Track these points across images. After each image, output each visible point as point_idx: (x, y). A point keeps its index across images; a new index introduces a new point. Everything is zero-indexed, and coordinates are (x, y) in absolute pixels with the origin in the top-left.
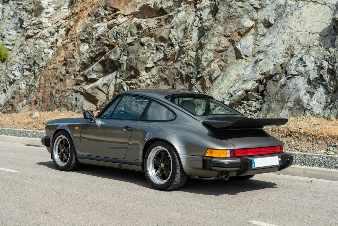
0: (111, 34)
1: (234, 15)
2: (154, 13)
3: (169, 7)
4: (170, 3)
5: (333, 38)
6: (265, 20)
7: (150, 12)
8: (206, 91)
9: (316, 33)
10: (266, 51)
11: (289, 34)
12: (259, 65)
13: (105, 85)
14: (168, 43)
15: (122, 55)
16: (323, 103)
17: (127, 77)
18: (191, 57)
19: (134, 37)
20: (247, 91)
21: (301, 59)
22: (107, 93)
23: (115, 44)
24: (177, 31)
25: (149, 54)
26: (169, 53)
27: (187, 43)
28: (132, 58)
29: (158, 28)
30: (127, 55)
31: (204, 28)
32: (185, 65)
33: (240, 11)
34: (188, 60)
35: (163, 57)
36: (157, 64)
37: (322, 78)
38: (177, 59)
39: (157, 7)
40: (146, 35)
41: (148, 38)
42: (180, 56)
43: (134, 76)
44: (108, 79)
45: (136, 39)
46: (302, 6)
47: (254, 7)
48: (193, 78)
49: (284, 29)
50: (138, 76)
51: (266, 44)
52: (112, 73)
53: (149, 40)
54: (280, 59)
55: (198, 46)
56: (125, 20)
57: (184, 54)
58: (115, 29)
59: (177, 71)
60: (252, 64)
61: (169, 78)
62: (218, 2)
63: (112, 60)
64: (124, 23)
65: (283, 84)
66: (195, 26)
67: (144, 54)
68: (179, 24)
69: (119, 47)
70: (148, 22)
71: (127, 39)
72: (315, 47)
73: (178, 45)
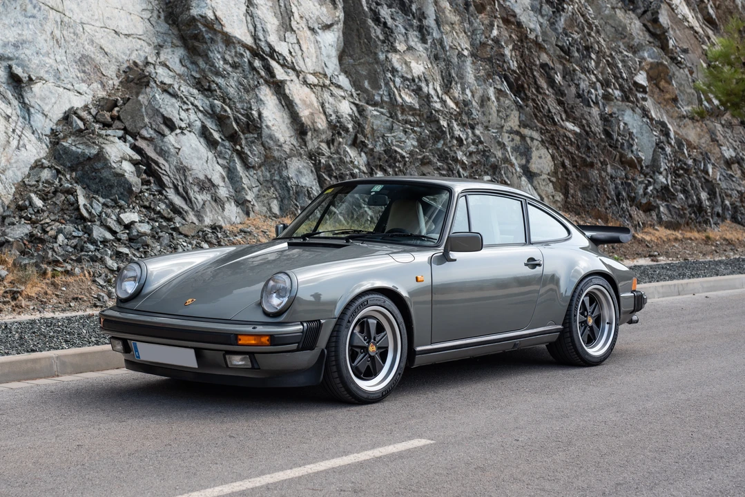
5: (182, 54)
9: (130, 35)
10: (17, 58)
11: (59, 23)
12: (38, 95)
16: (251, 188)
20: (135, 164)
21: (171, 93)
37: (233, 137)
49: (40, 9)
51: (6, 40)
54: (76, 85)
60: (4, 88)
65: (180, 147)
72: (157, 69)
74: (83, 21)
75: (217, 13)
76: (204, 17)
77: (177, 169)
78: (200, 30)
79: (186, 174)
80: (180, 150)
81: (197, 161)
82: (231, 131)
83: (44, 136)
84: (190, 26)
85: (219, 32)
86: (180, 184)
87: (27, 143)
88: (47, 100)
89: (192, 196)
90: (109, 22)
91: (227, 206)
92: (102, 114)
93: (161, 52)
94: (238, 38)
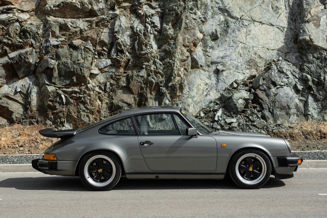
0: (13, 32)
1: (190, 27)
2: (81, 13)
3: (101, 9)
4: (102, 5)
5: (297, 55)
6: (213, 33)
7: (75, 12)
8: (176, 99)
9: (274, 49)
10: (222, 62)
11: (243, 48)
12: (225, 75)
13: (19, 94)
14: (114, 48)
15: (49, 59)
16: (316, 109)
17: (65, 84)
18: (160, 65)
19: (60, 39)
20: (246, 100)
21: (281, 72)
22: (23, 103)
23: (24, 44)
24: (123, 37)
25: (91, 59)
26: (121, 59)
27: (149, 50)
28: (69, 63)
29: (89, 31)
30: (56, 59)
31: (169, 37)
32: (153, 73)
33: (194, 23)
34: (156, 69)
35: (111, 63)
36: (103, 70)
37: (310, 88)
38: (132, 66)
39: (86, 7)
40: (77, 37)
41: (81, 41)
42: (144, 64)
43: (77, 83)
44: (21, 86)
45: (64, 41)
46: (248, 25)
47: (202, 21)
48: (162, 86)
49: (236, 43)
50: (83, 84)
51: (219, 56)
52: (23, 79)
53: (82, 43)
54: (244, 71)
55: (163, 54)
56: (28, 17)
57: (148, 61)
58: (18, 27)
59: (144, 79)
60: (212, 74)
61: (133, 86)
62: (182, 12)
63: (30, 64)
64: (29, 20)
65: (276, 93)
66: (151, 34)
67: (84, 59)
68: (125, 29)
69: (34, 48)
70: (76, 23)
71: (49, 40)
72: (283, 62)
73: (128, 52)
74: (254, 46)
75: (311, 37)
76: (304, 40)
77: (272, 102)
78: (303, 45)
79: (275, 104)
80: (276, 94)
81: (285, 98)
82: (308, 86)
83: (221, 91)
84: (300, 43)
85: (312, 45)
86: (272, 108)
87: (211, 93)
88: (228, 77)
89: (275, 112)
90: (266, 45)
91: (292, 116)
92: (245, 82)
93: (287, 55)
94: (321, 47)
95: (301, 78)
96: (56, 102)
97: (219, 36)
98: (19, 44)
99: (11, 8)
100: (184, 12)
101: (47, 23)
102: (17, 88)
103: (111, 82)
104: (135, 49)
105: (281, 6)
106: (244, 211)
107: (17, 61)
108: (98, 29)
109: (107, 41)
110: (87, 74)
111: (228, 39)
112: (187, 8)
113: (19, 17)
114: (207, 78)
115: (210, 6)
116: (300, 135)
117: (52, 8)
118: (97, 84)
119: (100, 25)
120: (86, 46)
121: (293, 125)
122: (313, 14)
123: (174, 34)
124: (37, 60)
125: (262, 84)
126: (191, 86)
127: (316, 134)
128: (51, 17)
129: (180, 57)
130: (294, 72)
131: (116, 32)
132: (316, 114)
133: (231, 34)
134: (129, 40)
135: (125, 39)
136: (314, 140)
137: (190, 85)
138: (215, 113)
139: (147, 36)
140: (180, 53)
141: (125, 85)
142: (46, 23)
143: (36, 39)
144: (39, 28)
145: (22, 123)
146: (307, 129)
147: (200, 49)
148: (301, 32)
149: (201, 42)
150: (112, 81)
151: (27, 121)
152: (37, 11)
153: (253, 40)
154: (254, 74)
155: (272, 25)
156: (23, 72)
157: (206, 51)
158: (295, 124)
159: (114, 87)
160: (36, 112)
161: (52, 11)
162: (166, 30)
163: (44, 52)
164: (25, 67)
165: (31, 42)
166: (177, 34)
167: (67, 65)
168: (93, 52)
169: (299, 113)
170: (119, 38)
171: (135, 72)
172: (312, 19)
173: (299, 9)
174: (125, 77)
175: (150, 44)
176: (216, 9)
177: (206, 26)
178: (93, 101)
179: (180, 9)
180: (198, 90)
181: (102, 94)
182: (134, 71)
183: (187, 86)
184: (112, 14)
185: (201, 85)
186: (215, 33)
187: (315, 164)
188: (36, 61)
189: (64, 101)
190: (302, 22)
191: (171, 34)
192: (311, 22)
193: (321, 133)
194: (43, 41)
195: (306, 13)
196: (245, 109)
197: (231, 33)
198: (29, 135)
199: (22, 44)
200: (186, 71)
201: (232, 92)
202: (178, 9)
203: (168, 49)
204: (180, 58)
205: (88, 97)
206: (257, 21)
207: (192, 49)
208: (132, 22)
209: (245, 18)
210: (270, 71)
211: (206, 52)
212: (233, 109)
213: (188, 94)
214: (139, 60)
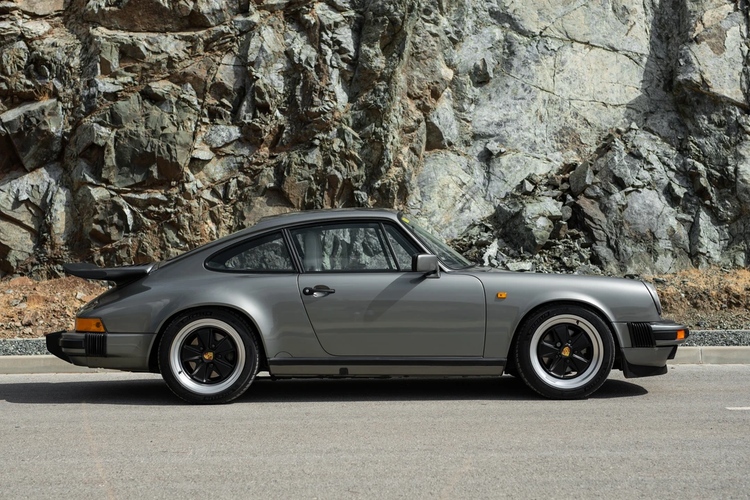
0: (11, 62)
1: (424, 52)
2: (171, 21)
3: (217, 10)
4: (218, 2)
5: (672, 118)
6: (476, 68)
7: (156, 17)
9: (619, 105)
10: (498, 135)
11: (547, 102)
12: (504, 165)
13: (23, 206)
14: (248, 100)
15: (95, 124)
16: (717, 241)
17: (131, 183)
18: (354, 138)
19: (122, 79)
20: (554, 219)
21: (635, 155)
22: (33, 227)
23: (36, 91)
24: (267, 74)
25: (193, 126)
26: (263, 126)
27: (328, 105)
28: (141, 133)
29: (190, 62)
30: (110, 126)
31: (374, 74)
32: (338, 159)
33: (433, 43)
34: (346, 147)
35: (239, 135)
36: (220, 152)
37: (702, 193)
38: (288, 143)
39: (182, 5)
40: (161, 76)
41: (170, 84)
42: (317, 136)
43: (161, 181)
44: (30, 189)
45: (130, 83)
46: (559, 48)
47: (451, 39)
48: (358, 189)
49: (530, 91)
50: (175, 183)
51: (491, 121)
52: (34, 172)
53: (173, 88)
54: (550, 154)
55: (360, 114)
56: (46, 30)
57: (327, 131)
58: (22, 51)
59: (317, 171)
60: (474, 161)
61: (291, 187)
62: (404, 17)
63: (50, 136)
64: (48, 36)
65: (624, 204)
66: (333, 67)
67: (177, 124)
68: (272, 56)
69: (61, 101)
70: (158, 42)
71: (95, 82)
72: (639, 134)
73: (279, 109)
74: (571, 97)
75: (704, 76)
76: (689, 82)
77: (615, 224)
78: (686, 93)
79: (623, 228)
80: (625, 207)
81: (645, 216)
82: (699, 187)
83: (495, 199)
84: (679, 91)
85: (706, 94)
86: (614, 237)
87: (473, 205)
88: (513, 168)
89: (621, 248)
90: (599, 95)
91: (661, 257)
92: (553, 178)
93: (650, 118)
94: (727, 97)
95: (683, 170)
96: (112, 225)
97: (491, 75)
98: (26, 90)
99: (7, 8)
100: (411, 17)
101: (91, 42)
102: (21, 192)
103: (239, 179)
104: (297, 102)
105: (635, 6)
106: (549, 439)
107: (20, 129)
108: (209, 57)
109: (230, 83)
110: (183, 160)
111: (511, 82)
112: (416, 7)
113: (25, 29)
114: (464, 172)
115: (471, 6)
116: (681, 299)
117: (102, 8)
118: (208, 183)
119: (214, 48)
120: (182, 96)
121: (664, 276)
122: (707, 24)
123: (387, 67)
124: (67, 128)
125: (590, 184)
126: (426, 189)
127: (718, 298)
128: (100, 28)
129: (401, 121)
130: (666, 155)
131: (252, 64)
132: (716, 252)
133: (518, 71)
134: (282, 83)
135: (272, 79)
136: (713, 311)
137: (425, 187)
138: (483, 249)
139: (323, 72)
140: (401, 112)
141: (272, 185)
142: (88, 43)
143: (65, 78)
144: (72, 53)
145: (31, 273)
146: (696, 286)
147: (446, 104)
148: (680, 65)
149: (450, 87)
150: (242, 178)
151: (42, 270)
152: (69, 16)
153: (570, 83)
154: (571, 161)
155: (614, 50)
156: (34, 156)
157: (462, 110)
158: (668, 276)
159: (246, 189)
160: (64, 248)
161: (104, 15)
162: (368, 59)
163: (83, 109)
164: (39, 144)
165: (54, 87)
166: (394, 67)
167: (136, 138)
168: (197, 110)
169: (677, 249)
170: (258, 78)
171: (296, 156)
172: (706, 33)
173: (677, 14)
174: (272, 168)
175: (332, 90)
176: (484, 13)
177: (461, 51)
178: (196, 223)
179: (400, 11)
180: (444, 197)
181: (219, 206)
182: (294, 152)
183: (418, 188)
184: (242, 22)
185: (451, 186)
186: (481, 67)
187: (716, 355)
188: (65, 130)
189: (130, 221)
190: (683, 43)
191: (379, 67)
192: (704, 40)
193: (729, 294)
194: (82, 83)
195: (693, 21)
196: (553, 241)
197: (520, 67)
198: (46, 301)
199: (31, 90)
200: (416, 154)
201: (521, 203)
202: (396, 10)
203: (372, 102)
204: (400, 124)
205: (186, 214)
206: (579, 39)
207: (429, 104)
208: (288, 41)
209: (552, 34)
210: (610, 153)
211: (461, 112)
212: (524, 240)
213: (419, 207)
214: (306, 129)
